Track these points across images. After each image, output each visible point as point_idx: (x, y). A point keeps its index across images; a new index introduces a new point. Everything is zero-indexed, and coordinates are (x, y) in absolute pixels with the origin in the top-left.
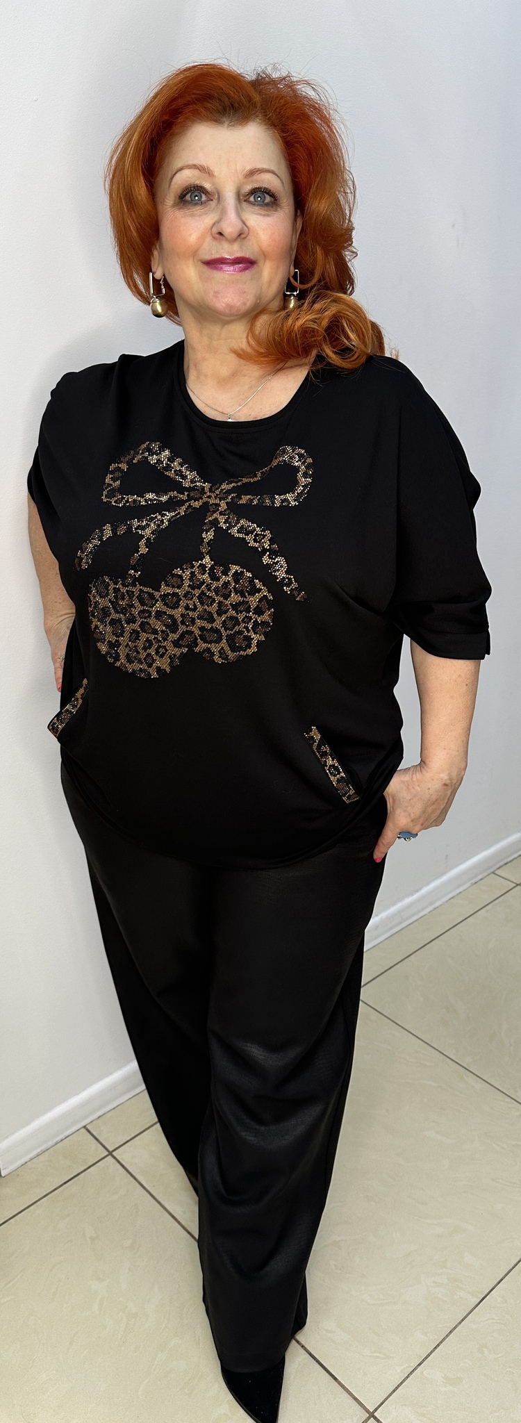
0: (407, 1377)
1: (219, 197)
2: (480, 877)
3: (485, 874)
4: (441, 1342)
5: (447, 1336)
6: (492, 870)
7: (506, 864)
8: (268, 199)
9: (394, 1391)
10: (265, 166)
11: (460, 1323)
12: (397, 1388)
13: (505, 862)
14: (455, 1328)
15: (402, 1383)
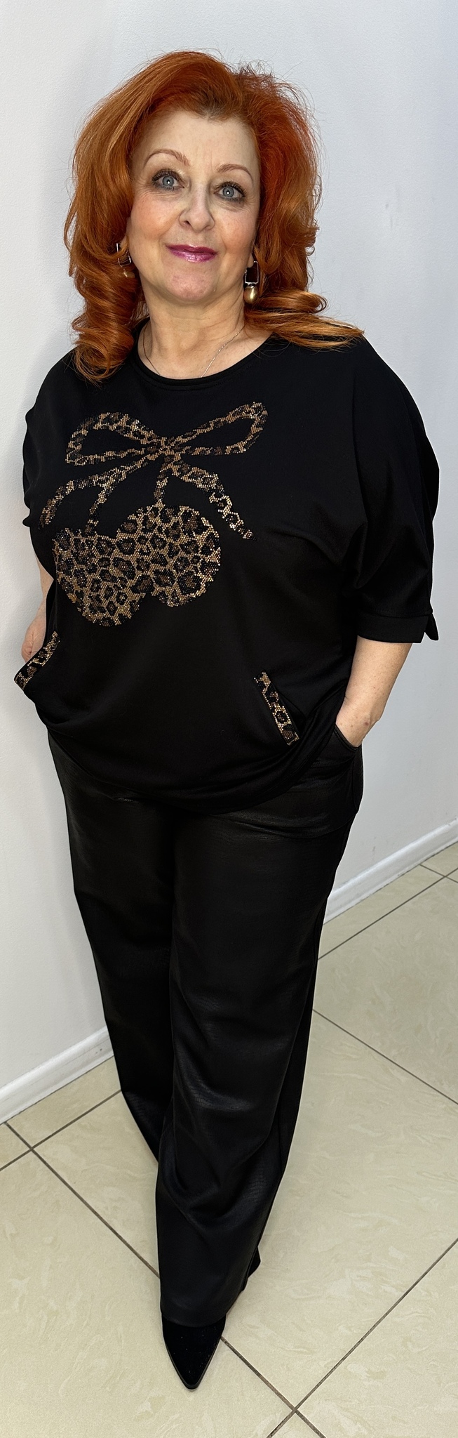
0: (331, 1372)
1: (191, 186)
2: (407, 869)
3: (412, 866)
4: (365, 1336)
5: (371, 1330)
6: (419, 862)
7: (433, 856)
8: (236, 194)
9: (318, 1386)
10: (239, 163)
11: (384, 1317)
12: (320, 1383)
13: (432, 854)
14: (379, 1322)
15: (325, 1378)
